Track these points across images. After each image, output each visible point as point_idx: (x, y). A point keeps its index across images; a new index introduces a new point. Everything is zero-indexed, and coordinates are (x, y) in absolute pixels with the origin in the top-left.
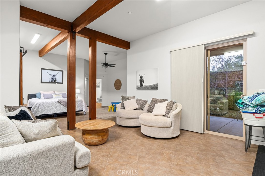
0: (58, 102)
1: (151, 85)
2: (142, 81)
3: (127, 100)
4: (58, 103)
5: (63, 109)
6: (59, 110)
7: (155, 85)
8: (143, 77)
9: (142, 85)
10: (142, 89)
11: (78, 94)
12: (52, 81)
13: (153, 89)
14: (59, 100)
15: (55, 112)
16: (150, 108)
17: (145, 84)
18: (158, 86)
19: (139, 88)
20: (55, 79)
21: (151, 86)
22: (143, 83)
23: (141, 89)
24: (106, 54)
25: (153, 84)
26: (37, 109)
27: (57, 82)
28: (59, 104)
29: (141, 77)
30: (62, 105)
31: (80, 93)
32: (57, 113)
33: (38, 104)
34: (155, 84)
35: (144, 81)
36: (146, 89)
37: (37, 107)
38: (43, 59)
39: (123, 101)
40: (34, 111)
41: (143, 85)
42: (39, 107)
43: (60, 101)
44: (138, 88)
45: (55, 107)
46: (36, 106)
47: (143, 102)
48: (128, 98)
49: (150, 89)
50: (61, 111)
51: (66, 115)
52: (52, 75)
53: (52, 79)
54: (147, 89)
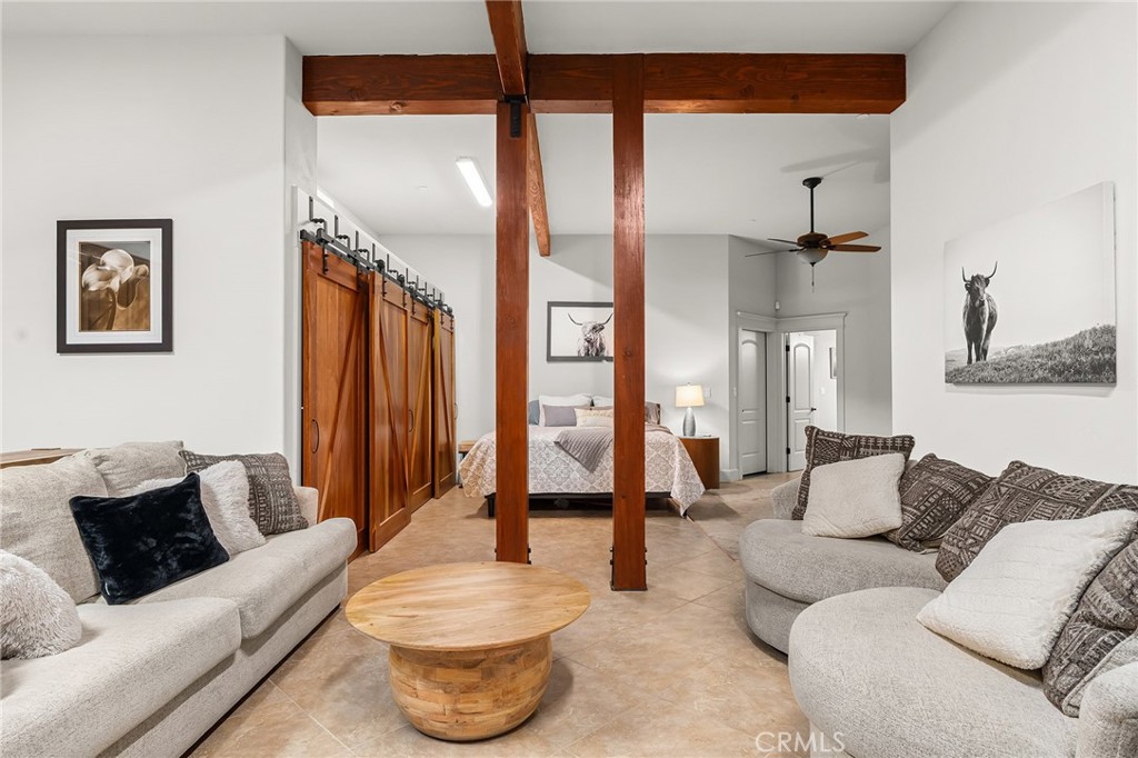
0: (556, 443)
1: (1050, 340)
2: (977, 323)
3: (838, 460)
4: (556, 449)
5: (575, 479)
6: (559, 480)
7: (1088, 343)
8: (987, 281)
9: (982, 353)
10: (983, 382)
11: (692, 407)
12: (587, 354)
13: (1067, 381)
14: (562, 435)
15: (542, 487)
16: (955, 550)
17: (1000, 343)
18: (1113, 350)
19: (959, 371)
20: (601, 345)
21: (1051, 351)
22: (989, 331)
23: (974, 383)
24: (813, 183)
25: (1060, 338)
26: (478, 468)
27: (606, 355)
28: (563, 452)
29: (975, 286)
30: (572, 460)
31: (702, 404)
32: (552, 491)
33: (483, 448)
34: (1082, 335)
35: (992, 318)
36: (1012, 383)
37: (478, 460)
38: (556, 262)
39: (814, 465)
40: (470, 474)
41: (985, 352)
42: (483, 460)
43: (566, 442)
44: (954, 377)
45: (544, 466)
46: (475, 454)
47: (948, 484)
48: (847, 444)
49: (1044, 381)
50: (568, 486)
51: (610, 508)
52: (590, 327)
53: (588, 342)
54: (1020, 382)
